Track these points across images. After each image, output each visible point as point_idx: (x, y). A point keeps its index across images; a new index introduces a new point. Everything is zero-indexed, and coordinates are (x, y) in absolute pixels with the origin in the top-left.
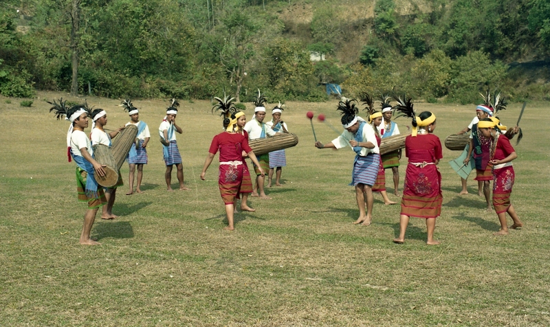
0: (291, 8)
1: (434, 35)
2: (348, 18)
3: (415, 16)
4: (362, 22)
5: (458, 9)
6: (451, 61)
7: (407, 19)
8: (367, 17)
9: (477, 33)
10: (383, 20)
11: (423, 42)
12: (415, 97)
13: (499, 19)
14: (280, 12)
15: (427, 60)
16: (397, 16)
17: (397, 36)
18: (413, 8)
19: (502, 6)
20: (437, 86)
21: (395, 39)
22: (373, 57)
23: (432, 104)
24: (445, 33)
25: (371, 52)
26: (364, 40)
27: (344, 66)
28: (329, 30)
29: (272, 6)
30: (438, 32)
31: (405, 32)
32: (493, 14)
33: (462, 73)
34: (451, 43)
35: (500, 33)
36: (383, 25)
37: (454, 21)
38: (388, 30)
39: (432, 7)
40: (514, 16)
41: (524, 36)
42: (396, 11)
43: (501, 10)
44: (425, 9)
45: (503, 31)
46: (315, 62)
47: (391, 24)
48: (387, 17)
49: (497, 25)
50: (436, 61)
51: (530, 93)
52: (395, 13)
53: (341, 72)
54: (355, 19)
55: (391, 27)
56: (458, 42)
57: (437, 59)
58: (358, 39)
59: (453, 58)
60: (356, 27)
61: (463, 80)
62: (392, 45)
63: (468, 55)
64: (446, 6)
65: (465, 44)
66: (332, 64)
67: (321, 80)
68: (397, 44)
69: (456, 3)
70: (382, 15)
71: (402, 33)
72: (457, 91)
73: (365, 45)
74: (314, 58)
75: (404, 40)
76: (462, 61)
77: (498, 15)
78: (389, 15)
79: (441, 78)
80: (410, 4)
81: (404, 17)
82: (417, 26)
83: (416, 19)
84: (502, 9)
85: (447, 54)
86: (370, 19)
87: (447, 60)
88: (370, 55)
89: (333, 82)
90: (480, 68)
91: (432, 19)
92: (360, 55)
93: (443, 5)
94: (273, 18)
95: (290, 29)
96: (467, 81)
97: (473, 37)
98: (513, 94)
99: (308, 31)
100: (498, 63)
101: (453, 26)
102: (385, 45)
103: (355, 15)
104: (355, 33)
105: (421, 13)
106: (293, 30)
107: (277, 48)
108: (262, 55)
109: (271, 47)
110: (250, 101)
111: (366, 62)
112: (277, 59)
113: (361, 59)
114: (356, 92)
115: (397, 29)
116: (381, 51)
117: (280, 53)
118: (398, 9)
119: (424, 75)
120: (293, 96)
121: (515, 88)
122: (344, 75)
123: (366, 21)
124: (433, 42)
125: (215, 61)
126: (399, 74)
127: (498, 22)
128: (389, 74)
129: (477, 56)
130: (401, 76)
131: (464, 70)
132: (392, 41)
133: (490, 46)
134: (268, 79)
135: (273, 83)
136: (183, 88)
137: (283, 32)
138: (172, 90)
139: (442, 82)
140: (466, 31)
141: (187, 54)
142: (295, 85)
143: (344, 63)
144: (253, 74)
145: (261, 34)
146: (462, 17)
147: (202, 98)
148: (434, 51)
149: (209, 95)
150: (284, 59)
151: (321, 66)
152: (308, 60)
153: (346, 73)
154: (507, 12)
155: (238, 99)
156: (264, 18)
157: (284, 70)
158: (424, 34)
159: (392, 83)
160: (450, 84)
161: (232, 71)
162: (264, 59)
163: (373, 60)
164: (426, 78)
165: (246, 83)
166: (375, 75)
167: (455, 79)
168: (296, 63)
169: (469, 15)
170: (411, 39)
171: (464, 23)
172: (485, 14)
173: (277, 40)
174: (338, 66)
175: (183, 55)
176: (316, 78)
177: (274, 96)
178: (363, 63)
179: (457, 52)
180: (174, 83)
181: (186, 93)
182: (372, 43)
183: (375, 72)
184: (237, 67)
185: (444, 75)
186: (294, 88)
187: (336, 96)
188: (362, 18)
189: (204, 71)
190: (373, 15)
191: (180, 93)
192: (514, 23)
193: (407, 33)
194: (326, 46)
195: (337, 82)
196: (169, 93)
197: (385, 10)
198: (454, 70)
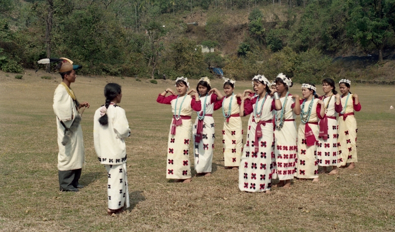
0: (192, 15)
1: (288, 36)
2: (231, 23)
3: (275, 23)
4: (240, 26)
5: (303, 20)
6: (296, 55)
7: (271, 25)
8: (244, 23)
9: (316, 36)
10: (254, 26)
11: (280, 41)
12: (272, 78)
13: (330, 27)
14: (184, 18)
15: (281, 55)
16: (264, 23)
17: (264, 37)
18: (275, 17)
19: (332, 18)
20: (285, 71)
21: (262, 38)
22: (247, 50)
24: (295, 36)
25: (245, 47)
26: (240, 40)
27: (226, 56)
28: (217, 31)
29: (180, 14)
30: (290, 34)
31: (269, 34)
32: (326, 24)
33: (303, 63)
34: (298, 42)
35: (331, 37)
36: (254, 28)
37: (301, 27)
38: (257, 32)
39: (288, 18)
40: (340, 26)
41: (346, 39)
42: (263, 19)
43: (332, 21)
44: (283, 18)
45: (332, 35)
46: (205, 53)
47: (259, 28)
48: (257, 24)
49: (329, 31)
50: (286, 54)
52: (262, 21)
53: (224, 60)
54: (235, 24)
55: (259, 30)
56: (303, 41)
57: (287, 53)
58: (237, 38)
59: (297, 52)
60: (236, 30)
61: (303, 68)
62: (260, 42)
63: (307, 51)
64: (297, 17)
65: (308, 43)
66: (217, 55)
67: (210, 66)
68: (263, 42)
69: (303, 16)
70: (253, 22)
71: (267, 34)
72: (299, 74)
73: (242, 42)
74: (205, 50)
75: (268, 39)
76: (303, 55)
77: (330, 24)
78: (258, 22)
79: (288, 66)
80: (273, 15)
81: (268, 23)
82: (277, 30)
83: (276, 25)
84: (333, 21)
85: (294, 49)
86: (246, 24)
87: (293, 54)
88: (244, 49)
89: (218, 67)
90: (315, 59)
91: (287, 26)
92: (238, 49)
93: (295, 16)
94: (180, 22)
95: (191, 30)
96: (307, 68)
97: (313, 38)
98: (335, 78)
99: (204, 31)
100: (326, 57)
101: (300, 30)
102: (255, 42)
103: (236, 21)
104: (235, 34)
105: (280, 21)
106: (193, 30)
107: (180, 44)
108: (170, 48)
109: (176, 43)
110: (160, 78)
111: (241, 54)
112: (180, 51)
113: (238, 51)
114: (232, 74)
115: (263, 32)
116: (252, 46)
117: (182, 47)
118: (264, 18)
119: (277, 64)
120: (190, 76)
121: (337, 74)
122: (226, 62)
123: (243, 25)
124: (287, 41)
125: (139, 52)
126: (262, 62)
127: (329, 29)
128: (255, 62)
129: (313, 52)
130: (263, 64)
131: (304, 61)
132: (260, 39)
133: (324, 45)
134: (173, 64)
135: (177, 67)
136: (117, 69)
137: (187, 32)
138: (109, 70)
139: (288, 69)
140: (308, 35)
141: (121, 46)
142: (192, 69)
143: (227, 53)
144: (164, 60)
145: (170, 34)
146: (306, 25)
147: (129, 76)
148: (285, 47)
149: (134, 74)
150: (185, 51)
151: (209, 56)
152: (200, 52)
153: (228, 61)
154: (335, 23)
155: (153, 77)
156: (174, 22)
157: (184, 58)
158: (281, 36)
159: (257, 68)
160: (294, 69)
161: (150, 58)
162: (171, 51)
163: (247, 52)
164: (279, 66)
165: (158, 66)
166: (245, 63)
167: (298, 67)
168: (192, 54)
169: (311, 23)
170: (272, 39)
171: (307, 29)
172: (322, 23)
173: (180, 38)
174: (222, 56)
175: (117, 47)
176: (206, 64)
177: (177, 75)
178: (239, 54)
179: (302, 48)
180: (111, 65)
181: (119, 72)
182: (246, 41)
183: (246, 61)
184: (153, 56)
185: (290, 64)
186: (191, 71)
187: (219, 76)
188: (240, 24)
189: (132, 58)
190: (247, 21)
191: (115, 72)
192: (339, 30)
193: (270, 34)
194: (213, 43)
195: (220, 67)
196: (108, 72)
197: (255, 19)
198: (298, 61)
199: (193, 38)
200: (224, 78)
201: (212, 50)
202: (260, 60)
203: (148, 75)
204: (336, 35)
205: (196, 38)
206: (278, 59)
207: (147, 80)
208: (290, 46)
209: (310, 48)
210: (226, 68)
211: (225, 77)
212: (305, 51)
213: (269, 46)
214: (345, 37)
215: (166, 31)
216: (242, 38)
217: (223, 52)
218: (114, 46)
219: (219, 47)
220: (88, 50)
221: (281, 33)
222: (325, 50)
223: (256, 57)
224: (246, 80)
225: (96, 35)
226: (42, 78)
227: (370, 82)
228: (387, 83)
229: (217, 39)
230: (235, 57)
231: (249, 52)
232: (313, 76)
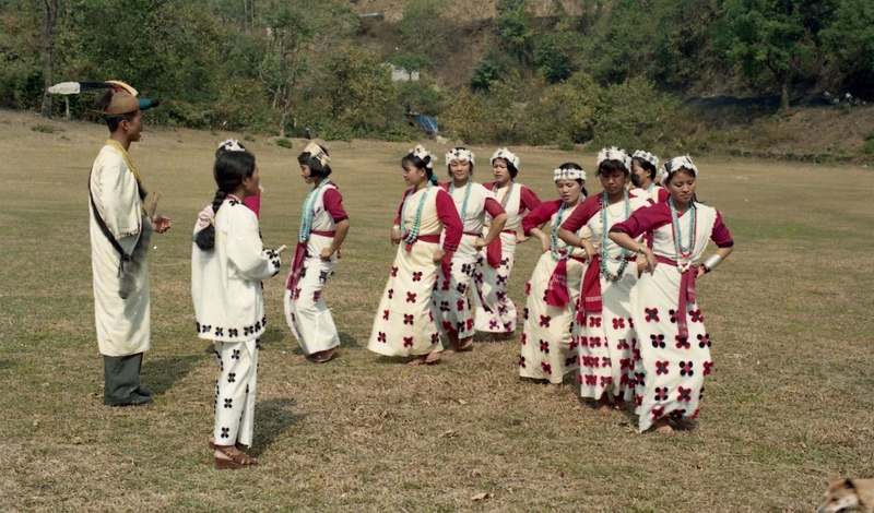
1: (582, 49)
2: (457, 17)
3: (554, 20)
4: (478, 24)
5: (618, 13)
6: (600, 90)
7: (545, 23)
8: (486, 17)
9: (645, 50)
10: (508, 23)
11: (565, 60)
12: (546, 140)
13: (676, 32)
14: (353, 2)
15: (566, 89)
16: (530, 18)
17: (529, 48)
18: (555, 7)
19: (682, 12)
20: (575, 126)
21: (525, 52)
22: (491, 78)
23: (565, 152)
24: (598, 48)
25: (488, 71)
26: (477, 55)
27: (446, 89)
28: (428, 34)
30: (589, 45)
31: (540, 43)
32: (667, 24)
33: (615, 109)
34: (603, 63)
35: (677, 52)
36: (507, 31)
37: (612, 30)
38: (515, 39)
39: (585, 7)
40: (698, 29)
41: (710, 59)
42: (529, 10)
43: (680, 18)
44: (572, 9)
45: (681, 49)
46: (400, 82)
47: (520, 30)
48: (515, 19)
49: (673, 41)
50: (577, 89)
51: (708, 143)
52: (527, 14)
53: (440, 98)
54: (466, 19)
55: (519, 34)
56: (615, 62)
57: (580, 87)
58: (470, 49)
59: (603, 85)
60: (468, 31)
61: (615, 119)
62: (521, 61)
63: (625, 84)
64: (604, 7)
65: (626, 66)
66: (426, 87)
67: (409, 110)
68: (527, 61)
69: (617, 4)
70: (507, 15)
71: (537, 43)
72: (606, 134)
73: (480, 59)
74: (400, 75)
75: (539, 54)
76: (615, 90)
77: (676, 26)
78: (518, 15)
79: (582, 115)
81: (540, 19)
82: (558, 34)
83: (558, 24)
84: (682, 17)
85: (596, 78)
86: (490, 19)
87: (594, 89)
88: (486, 75)
89: (427, 113)
90: (641, 102)
91: (582, 25)
92: (471, 75)
93: (600, 5)
94: (343, 12)
95: (369, 29)
96: (623, 121)
97: (638, 55)
98: (684, 143)
99: (396, 33)
100: (666, 97)
101: (610, 37)
102: (510, 60)
103: (468, 13)
104: (466, 40)
105: (566, 15)
106: (372, 31)
107: (345, 60)
108: (321, 70)
109: (335, 59)
110: (299, 136)
111: (479, 86)
112: (343, 76)
113: (472, 80)
114: (459, 130)
115: (529, 38)
116: (502, 69)
117: (348, 67)
118: (532, 7)
119: (558, 109)
120: (363, 132)
121: (690, 134)
122: (445, 103)
123: (483, 22)
124: (580, 60)
125: (250, 75)
126: (524, 105)
127: (674, 36)
128: (508, 105)
129: (638, 86)
130: (526, 110)
131: (618, 105)
132: (520, 54)
133: (662, 70)
134: (328, 105)
135: (335, 112)
136: (203, 113)
137: (358, 33)
138: (185, 115)
139: (582, 122)
140: (628, 46)
141: (211, 63)
142: (368, 116)
143: (447, 84)
144: (308, 96)
145: (320, 39)
146: (624, 25)
147: (229, 130)
148: (577, 74)
149: (241, 126)
150: (354, 77)
151: (408, 90)
152: (388, 81)
153: (448, 100)
154: (688, 22)
155: (282, 132)
156: (330, 11)
157: (352, 92)
158: (568, 47)
159: (512, 119)
160: (596, 123)
161: (275, 90)
162: (322, 75)
163: (491, 82)
164: (561, 115)
165: (295, 109)
166: (488, 105)
167: (604, 117)
168: (370, 84)
169: (634, 22)
170: (548, 54)
171: (626, 35)
172: (657, 22)
173: (344, 48)
174: (437, 89)
175: (203, 65)
176: (401, 107)
177: (336, 130)
178: (475, 86)
179: (614, 77)
180: (189, 105)
181: (207, 121)
182: (490, 57)
183: (489, 102)
184: (282, 86)
185: (587, 110)
186: (367, 120)
187: (430, 134)
188: (478, 18)
189: (235, 89)
190: (494, 14)
191: (198, 120)
192: (696, 39)
193: (544, 44)
194: (418, 60)
195: (432, 114)
196: (181, 119)
197: (512, 8)
198: (604, 104)
199: (372, 49)
200: (439, 138)
201: (415, 76)
202: (519, 100)
203: (270, 128)
204: (688, 49)
205: (379, 47)
206: (560, 99)
207: (269, 140)
208: (587, 71)
209: (631, 76)
210: (446, 117)
211: (443, 136)
212: (620, 82)
213: (541, 70)
214: (709, 53)
215: (313, 30)
216: (481, 51)
217: (440, 79)
218: (197, 62)
219: (430, 69)
220: (138, 69)
221: (568, 42)
222: (662, 81)
223: (512, 93)
224: (488, 143)
225: (156, 37)
226: (34, 129)
227: (760, 156)
228: (796, 158)
229: (426, 52)
230: (464, 92)
231: (496, 82)
232: (636, 138)
